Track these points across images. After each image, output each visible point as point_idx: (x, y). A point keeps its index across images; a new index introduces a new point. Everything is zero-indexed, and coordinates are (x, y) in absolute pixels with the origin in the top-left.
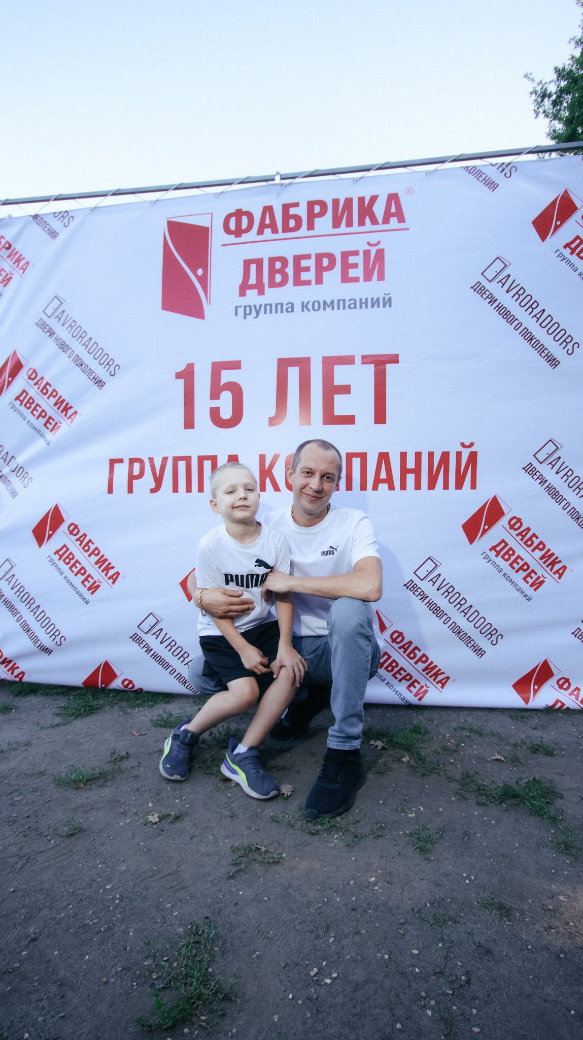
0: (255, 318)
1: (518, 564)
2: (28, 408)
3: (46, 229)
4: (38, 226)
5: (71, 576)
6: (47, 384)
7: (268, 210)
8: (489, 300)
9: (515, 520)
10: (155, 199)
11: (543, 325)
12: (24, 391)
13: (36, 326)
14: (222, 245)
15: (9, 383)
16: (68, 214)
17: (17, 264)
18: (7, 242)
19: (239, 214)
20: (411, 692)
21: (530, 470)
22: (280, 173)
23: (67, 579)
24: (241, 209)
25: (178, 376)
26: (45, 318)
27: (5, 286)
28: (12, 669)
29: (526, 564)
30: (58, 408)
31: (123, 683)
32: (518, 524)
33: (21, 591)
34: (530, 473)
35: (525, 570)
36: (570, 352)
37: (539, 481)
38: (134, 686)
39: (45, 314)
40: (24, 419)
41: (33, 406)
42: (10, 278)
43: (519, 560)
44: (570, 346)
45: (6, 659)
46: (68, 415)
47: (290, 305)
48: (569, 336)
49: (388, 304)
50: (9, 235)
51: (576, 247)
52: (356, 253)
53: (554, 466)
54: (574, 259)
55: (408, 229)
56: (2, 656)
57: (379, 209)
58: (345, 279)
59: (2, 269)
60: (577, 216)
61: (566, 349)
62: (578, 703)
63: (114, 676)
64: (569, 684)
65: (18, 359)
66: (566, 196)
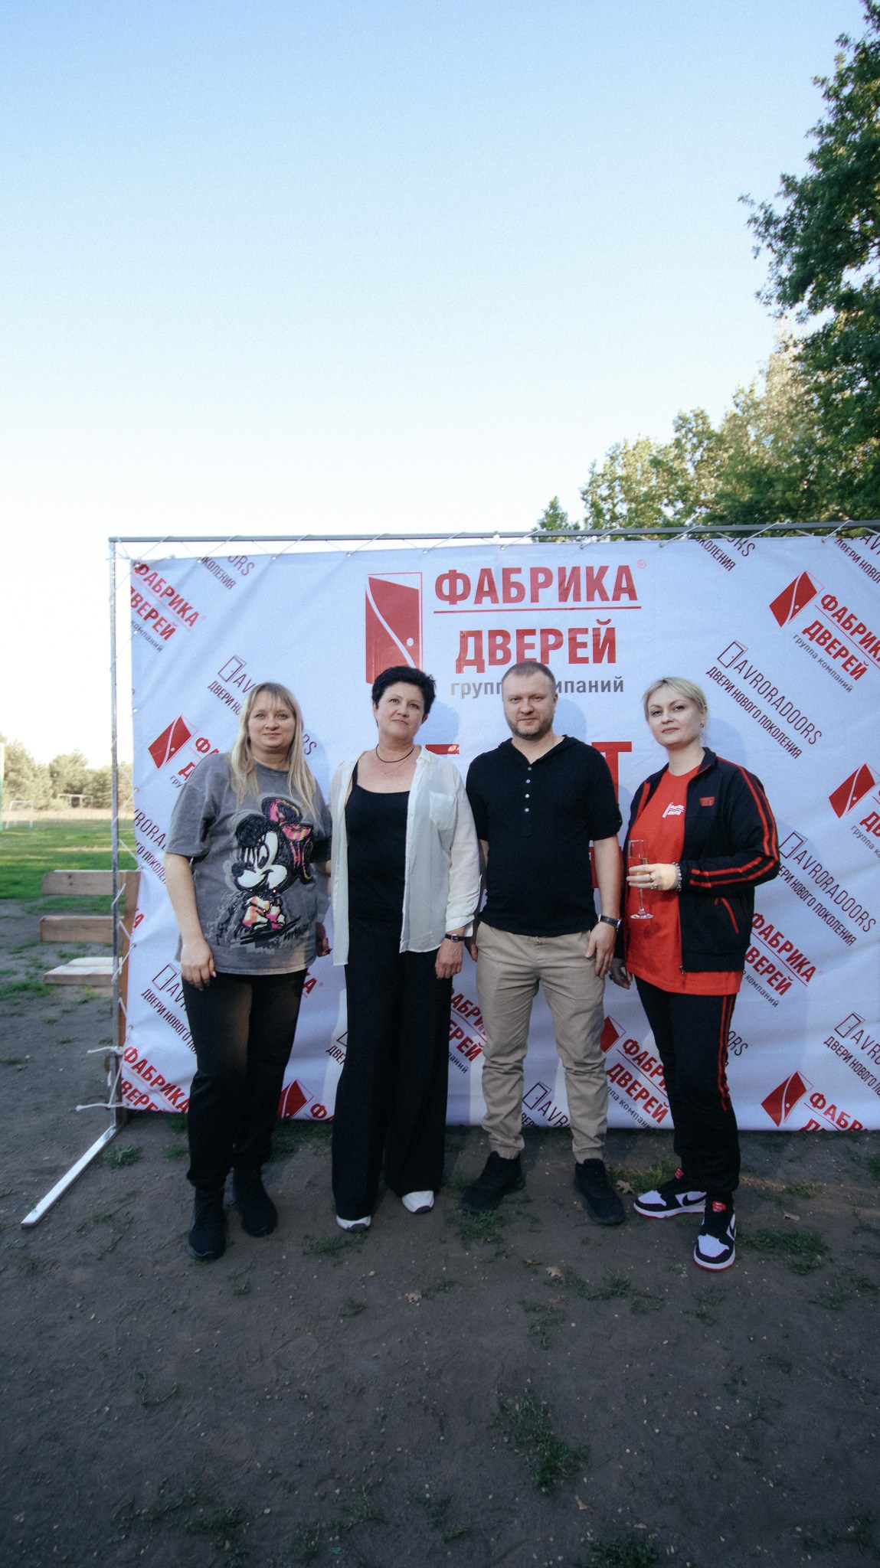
0: (474, 697)
1: (763, 966)
3: (219, 576)
4: (209, 571)
7: (486, 573)
8: (727, 686)
9: (757, 919)
10: (354, 549)
11: (783, 713)
13: (209, 690)
14: (435, 612)
15: (171, 754)
16: (247, 560)
17: (181, 613)
18: (169, 588)
19: (453, 576)
20: (649, 1112)
22: (500, 531)
24: (455, 571)
26: (221, 682)
27: (166, 638)
28: (175, 1097)
29: (771, 965)
31: (312, 1109)
32: (762, 924)
35: (770, 973)
36: (812, 741)
38: (325, 1114)
39: (221, 676)
42: (173, 630)
43: (764, 962)
44: (811, 735)
45: (169, 1085)
48: (811, 724)
49: (620, 688)
50: (171, 579)
51: (816, 632)
52: (585, 631)
53: (800, 861)
54: (813, 644)
55: (639, 608)
56: (163, 1082)
57: (609, 583)
58: (574, 659)
59: (162, 619)
60: (816, 600)
61: (808, 738)
62: (834, 1123)
63: (303, 1101)
64: (824, 1101)
65: (184, 725)
66: (805, 578)
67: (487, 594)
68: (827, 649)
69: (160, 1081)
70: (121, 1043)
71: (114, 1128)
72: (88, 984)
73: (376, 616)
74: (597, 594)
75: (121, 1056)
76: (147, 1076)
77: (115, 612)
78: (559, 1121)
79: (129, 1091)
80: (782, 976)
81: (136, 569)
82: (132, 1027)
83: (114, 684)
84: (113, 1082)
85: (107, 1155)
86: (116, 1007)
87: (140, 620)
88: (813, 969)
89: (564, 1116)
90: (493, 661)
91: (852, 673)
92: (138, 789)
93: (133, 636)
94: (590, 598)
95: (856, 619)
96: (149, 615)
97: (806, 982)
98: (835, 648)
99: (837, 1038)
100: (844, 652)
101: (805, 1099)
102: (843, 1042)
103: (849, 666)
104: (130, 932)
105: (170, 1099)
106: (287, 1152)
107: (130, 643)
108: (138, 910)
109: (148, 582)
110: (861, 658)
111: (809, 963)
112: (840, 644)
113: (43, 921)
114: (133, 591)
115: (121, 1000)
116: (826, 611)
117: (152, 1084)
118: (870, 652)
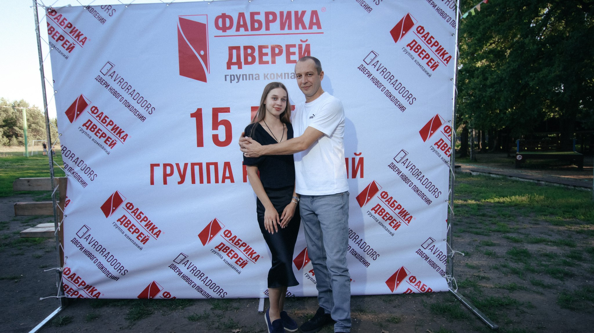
0: (237, 82)
1: (387, 217)
2: (93, 131)
3: (96, 16)
4: (91, 14)
5: (129, 234)
6: (106, 117)
7: (241, 15)
8: (368, 75)
9: (384, 193)
10: (170, 2)
11: (396, 88)
12: (89, 120)
13: (96, 80)
14: (215, 36)
15: (78, 115)
16: (111, 8)
17: (77, 38)
18: (69, 23)
19: (224, 16)
21: (392, 166)
23: (127, 236)
24: (225, 14)
25: (192, 115)
26: (102, 76)
27: (69, 52)
28: (92, 291)
29: (391, 216)
30: (114, 132)
31: (163, 294)
32: (386, 196)
33: (96, 244)
34: (392, 168)
35: (390, 220)
36: (411, 103)
37: (397, 172)
38: (170, 296)
39: (102, 73)
40: (90, 138)
41: (96, 130)
42: (74, 47)
43: (387, 215)
44: (411, 100)
45: (88, 285)
46: (121, 137)
47: (257, 76)
48: (411, 94)
50: (70, 18)
51: (414, 46)
52: (294, 46)
53: (405, 164)
54: (412, 52)
55: (323, 33)
56: (85, 284)
57: (307, 19)
58: (289, 61)
59: (67, 41)
60: (414, 29)
61: (409, 101)
62: (419, 289)
63: (158, 291)
64: (416, 279)
65: (84, 100)
66: (408, 16)
67: (242, 26)
68: (419, 55)
69: (83, 284)
70: (62, 266)
71: (60, 308)
72: (44, 236)
73: (184, 38)
74: (300, 26)
75: (62, 272)
76: (76, 281)
77: (40, 36)
78: (287, 295)
79: (68, 290)
80: (396, 221)
81: (49, 12)
82: (67, 257)
83: (43, 77)
84: (59, 285)
85: (55, 320)
86: (59, 248)
87: (54, 42)
88: (411, 217)
89: (289, 292)
90: (246, 63)
91: (431, 68)
92: (61, 135)
93: (51, 51)
94: (297, 28)
95: (434, 38)
96: (59, 39)
97: (408, 224)
98: (423, 54)
99: (422, 249)
100: (427, 56)
101: (407, 279)
102: (424, 251)
103: (430, 64)
104: (63, 209)
105: (89, 293)
106: (149, 314)
107: (49, 53)
108: (67, 197)
109: (56, 20)
110: (436, 59)
111: (409, 214)
112: (425, 52)
113: (16, 204)
114: (48, 24)
115: (60, 243)
116: (419, 35)
117: (79, 286)
118: (440, 56)
